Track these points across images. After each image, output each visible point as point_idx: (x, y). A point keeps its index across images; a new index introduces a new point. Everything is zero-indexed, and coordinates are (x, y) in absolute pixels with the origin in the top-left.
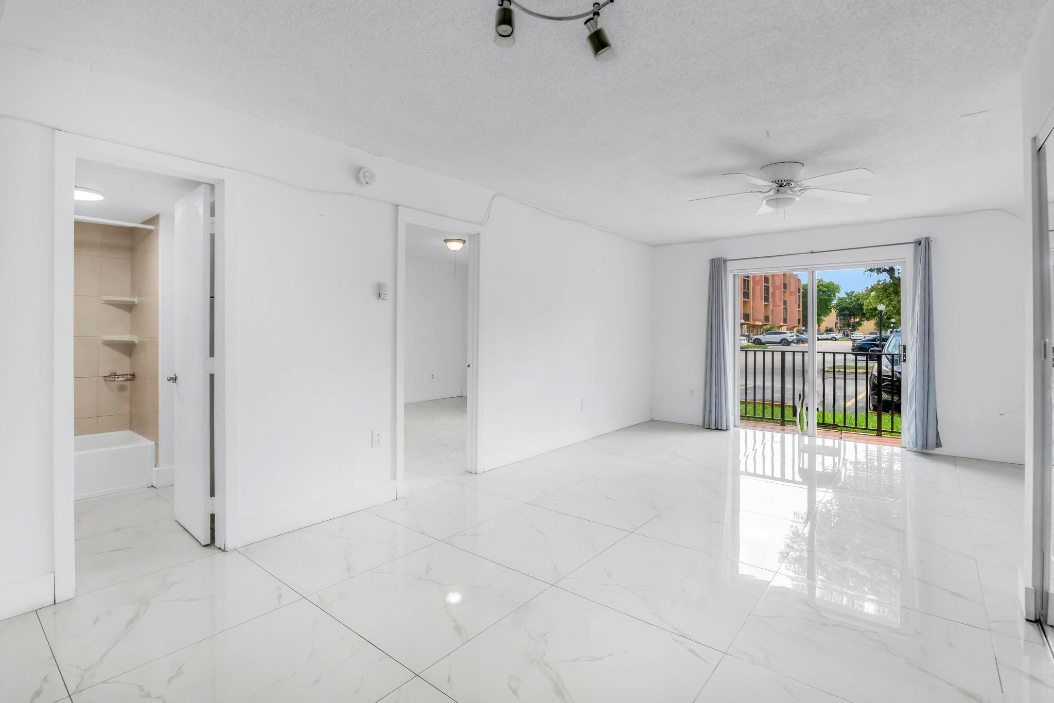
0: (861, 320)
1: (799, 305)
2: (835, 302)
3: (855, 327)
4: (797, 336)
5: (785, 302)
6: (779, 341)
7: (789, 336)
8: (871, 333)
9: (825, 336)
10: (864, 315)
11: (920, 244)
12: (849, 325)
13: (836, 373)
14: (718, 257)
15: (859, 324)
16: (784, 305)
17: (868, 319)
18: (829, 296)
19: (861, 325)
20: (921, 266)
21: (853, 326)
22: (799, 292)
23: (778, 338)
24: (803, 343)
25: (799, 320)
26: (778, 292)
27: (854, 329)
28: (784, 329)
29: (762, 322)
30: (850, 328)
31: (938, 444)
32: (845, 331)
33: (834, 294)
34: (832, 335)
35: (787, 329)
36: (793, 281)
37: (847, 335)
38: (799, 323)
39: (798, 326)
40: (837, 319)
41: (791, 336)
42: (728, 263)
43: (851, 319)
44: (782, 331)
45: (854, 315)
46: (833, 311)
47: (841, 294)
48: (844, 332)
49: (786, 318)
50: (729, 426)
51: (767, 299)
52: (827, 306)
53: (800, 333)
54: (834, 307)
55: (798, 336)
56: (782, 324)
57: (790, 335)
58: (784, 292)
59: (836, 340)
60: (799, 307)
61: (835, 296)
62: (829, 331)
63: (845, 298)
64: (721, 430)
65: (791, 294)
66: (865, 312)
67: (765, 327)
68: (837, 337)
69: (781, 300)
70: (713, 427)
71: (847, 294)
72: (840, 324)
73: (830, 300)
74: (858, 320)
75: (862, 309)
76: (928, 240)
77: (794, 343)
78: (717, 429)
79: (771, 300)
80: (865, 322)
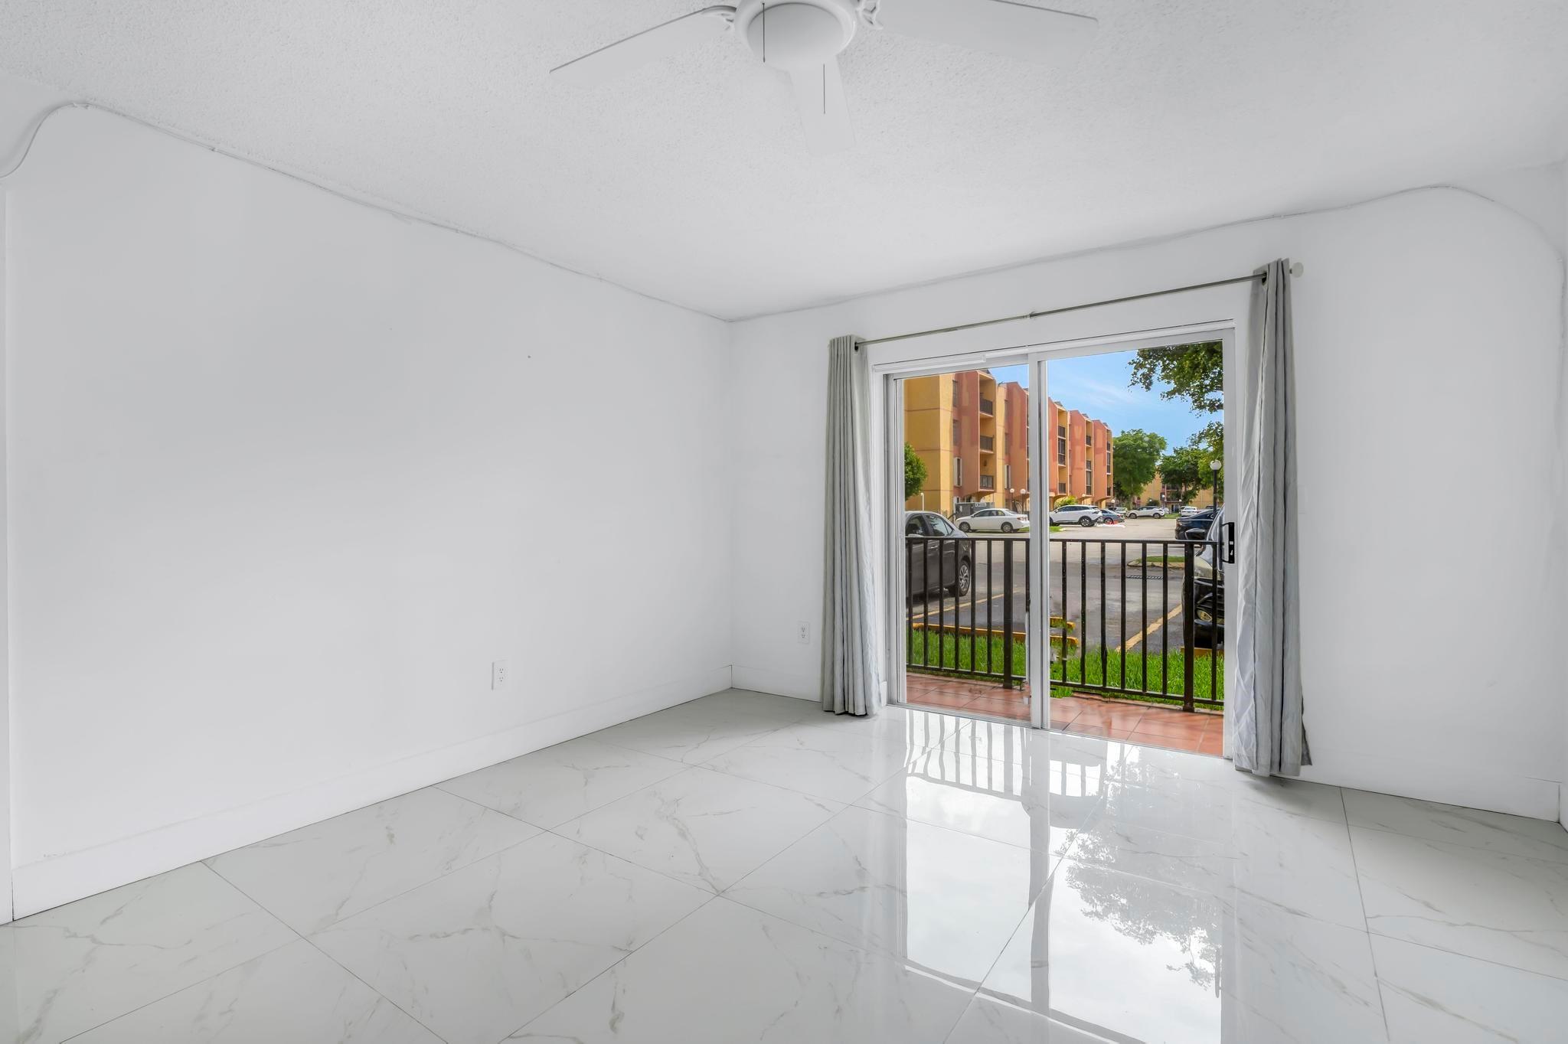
0: (1195, 488)
1: (1109, 467)
2: (1158, 463)
3: (1187, 499)
4: (1103, 512)
5: (1089, 464)
6: (1077, 520)
7: (1090, 513)
8: (1207, 507)
9: (1145, 512)
10: (1199, 481)
11: (1264, 280)
12: (1178, 496)
13: (1148, 569)
14: (845, 335)
15: (1193, 494)
16: (1087, 468)
17: (1204, 487)
18: (1151, 454)
19: (1195, 495)
20: (1267, 332)
21: (1185, 498)
22: (1109, 448)
23: (1075, 516)
24: (1113, 523)
25: (1109, 490)
26: (1078, 448)
27: (1186, 501)
28: (1087, 503)
29: (1056, 493)
30: (1180, 501)
31: (1306, 759)
32: (1174, 504)
33: (1158, 452)
34: (1156, 510)
35: (1092, 502)
36: (1100, 433)
37: (1177, 511)
38: (1109, 494)
39: (1106, 499)
40: (1163, 487)
41: (1095, 513)
42: (870, 348)
43: (1181, 487)
44: (1085, 506)
45: (1186, 482)
46: (1157, 476)
47: (1168, 452)
48: (1173, 506)
49: (1090, 487)
50: (871, 707)
51: (1062, 459)
52: (1148, 469)
53: (1110, 509)
54: (1157, 470)
55: (1106, 512)
56: (1084, 495)
57: (1094, 511)
58: (1088, 449)
59: (1160, 517)
60: (1109, 471)
61: (1159, 454)
62: (1153, 504)
63: (1173, 457)
64: (854, 715)
65: (1097, 451)
66: (1200, 476)
67: (1061, 499)
68: (1162, 513)
69: (1082, 460)
70: (838, 708)
71: (1175, 451)
72: (1168, 495)
73: (1153, 460)
74: (1190, 489)
75: (1196, 472)
76: (1282, 267)
77: (1099, 523)
78: (846, 713)
79: (1068, 460)
80: (1201, 491)
